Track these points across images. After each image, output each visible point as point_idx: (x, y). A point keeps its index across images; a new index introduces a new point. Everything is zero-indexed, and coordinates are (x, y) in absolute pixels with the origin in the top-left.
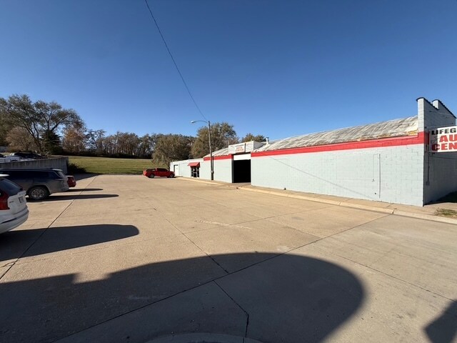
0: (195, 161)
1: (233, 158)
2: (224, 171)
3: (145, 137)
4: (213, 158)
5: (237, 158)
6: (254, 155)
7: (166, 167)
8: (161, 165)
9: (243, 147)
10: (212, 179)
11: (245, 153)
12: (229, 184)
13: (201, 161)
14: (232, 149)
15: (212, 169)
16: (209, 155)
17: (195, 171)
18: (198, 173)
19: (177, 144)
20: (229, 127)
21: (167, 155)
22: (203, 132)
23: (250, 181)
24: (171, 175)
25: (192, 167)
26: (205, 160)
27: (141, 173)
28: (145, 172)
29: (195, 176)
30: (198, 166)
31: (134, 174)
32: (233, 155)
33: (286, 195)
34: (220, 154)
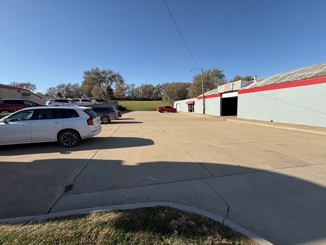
0: (191, 100)
1: (221, 96)
2: (214, 106)
3: (158, 86)
4: (205, 97)
5: (224, 96)
6: (240, 92)
7: (171, 106)
8: (168, 104)
9: (231, 86)
10: (204, 113)
11: (232, 91)
12: (217, 117)
13: (195, 100)
14: (221, 89)
15: (204, 105)
16: (202, 95)
17: (191, 107)
18: (193, 109)
19: (179, 88)
20: (219, 72)
21: (171, 97)
22: (197, 78)
23: (236, 115)
24: (174, 111)
25: (189, 105)
26: (198, 99)
27: (155, 110)
28: (158, 109)
29: (191, 111)
30: (193, 104)
31: (152, 110)
32: (221, 94)
33: (273, 126)
34: (211, 94)
